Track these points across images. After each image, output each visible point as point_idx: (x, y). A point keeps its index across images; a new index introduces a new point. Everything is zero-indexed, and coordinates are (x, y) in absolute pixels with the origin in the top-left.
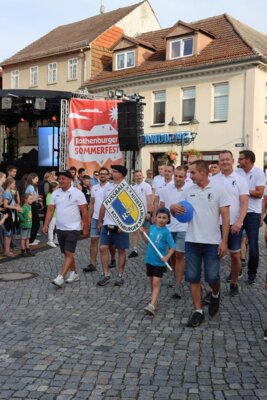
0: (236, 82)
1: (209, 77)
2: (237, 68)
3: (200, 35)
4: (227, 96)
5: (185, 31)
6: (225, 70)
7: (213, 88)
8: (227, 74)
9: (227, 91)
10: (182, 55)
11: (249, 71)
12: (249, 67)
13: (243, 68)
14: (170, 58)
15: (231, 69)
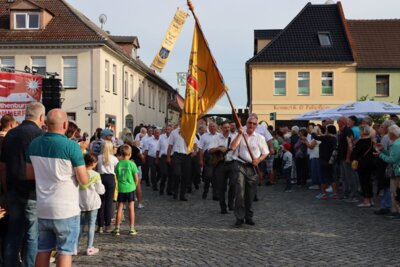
0: (84, 59)
1: (59, 50)
2: (85, 47)
3: (45, 13)
4: (76, 68)
5: (30, 7)
6: (74, 47)
7: (62, 60)
8: (75, 50)
9: (76, 64)
10: (27, 27)
11: (95, 50)
12: (95, 47)
13: (90, 47)
14: (15, 28)
15: (79, 47)
